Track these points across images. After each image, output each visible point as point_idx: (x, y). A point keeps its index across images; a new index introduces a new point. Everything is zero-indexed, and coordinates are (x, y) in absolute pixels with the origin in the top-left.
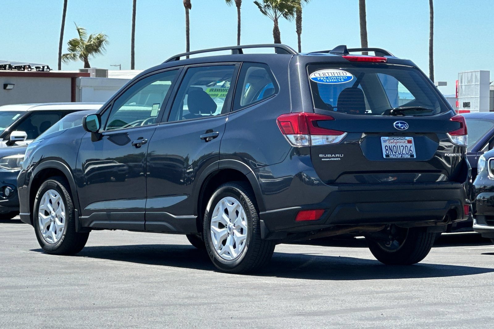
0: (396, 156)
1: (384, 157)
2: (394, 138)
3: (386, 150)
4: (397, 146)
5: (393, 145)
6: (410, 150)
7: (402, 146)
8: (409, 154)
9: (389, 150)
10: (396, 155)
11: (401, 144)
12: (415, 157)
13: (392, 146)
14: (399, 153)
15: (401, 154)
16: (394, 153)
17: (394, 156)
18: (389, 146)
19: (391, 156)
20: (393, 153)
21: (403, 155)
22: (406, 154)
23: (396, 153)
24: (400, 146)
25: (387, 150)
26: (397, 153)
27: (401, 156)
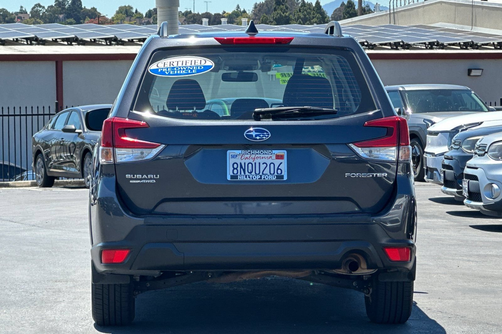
0: (249, 177)
1: (229, 178)
2: (252, 152)
3: (234, 169)
4: (255, 163)
5: (247, 161)
6: (278, 169)
7: (263, 164)
8: (276, 174)
9: (239, 169)
10: (251, 176)
11: (262, 161)
12: (285, 178)
13: (245, 163)
14: (257, 172)
15: (261, 174)
16: (247, 173)
17: (246, 177)
18: (241, 163)
19: (241, 178)
20: (245, 173)
21: (263, 176)
22: (269, 174)
23: (251, 173)
24: (259, 163)
25: (236, 169)
26: (253, 173)
27: (258, 177)
